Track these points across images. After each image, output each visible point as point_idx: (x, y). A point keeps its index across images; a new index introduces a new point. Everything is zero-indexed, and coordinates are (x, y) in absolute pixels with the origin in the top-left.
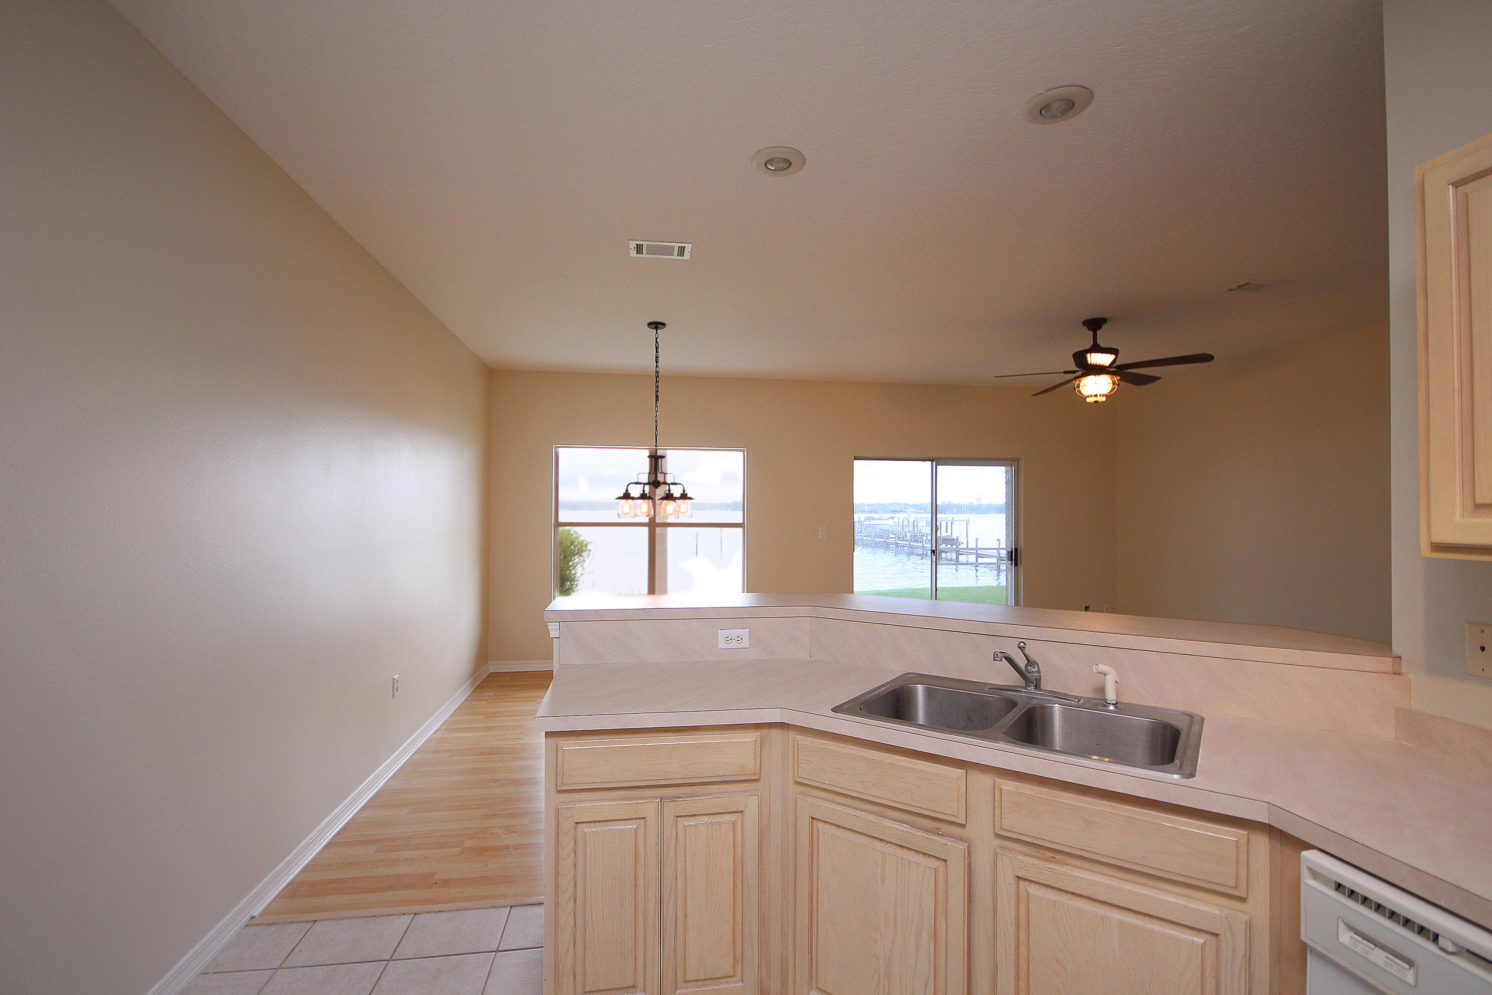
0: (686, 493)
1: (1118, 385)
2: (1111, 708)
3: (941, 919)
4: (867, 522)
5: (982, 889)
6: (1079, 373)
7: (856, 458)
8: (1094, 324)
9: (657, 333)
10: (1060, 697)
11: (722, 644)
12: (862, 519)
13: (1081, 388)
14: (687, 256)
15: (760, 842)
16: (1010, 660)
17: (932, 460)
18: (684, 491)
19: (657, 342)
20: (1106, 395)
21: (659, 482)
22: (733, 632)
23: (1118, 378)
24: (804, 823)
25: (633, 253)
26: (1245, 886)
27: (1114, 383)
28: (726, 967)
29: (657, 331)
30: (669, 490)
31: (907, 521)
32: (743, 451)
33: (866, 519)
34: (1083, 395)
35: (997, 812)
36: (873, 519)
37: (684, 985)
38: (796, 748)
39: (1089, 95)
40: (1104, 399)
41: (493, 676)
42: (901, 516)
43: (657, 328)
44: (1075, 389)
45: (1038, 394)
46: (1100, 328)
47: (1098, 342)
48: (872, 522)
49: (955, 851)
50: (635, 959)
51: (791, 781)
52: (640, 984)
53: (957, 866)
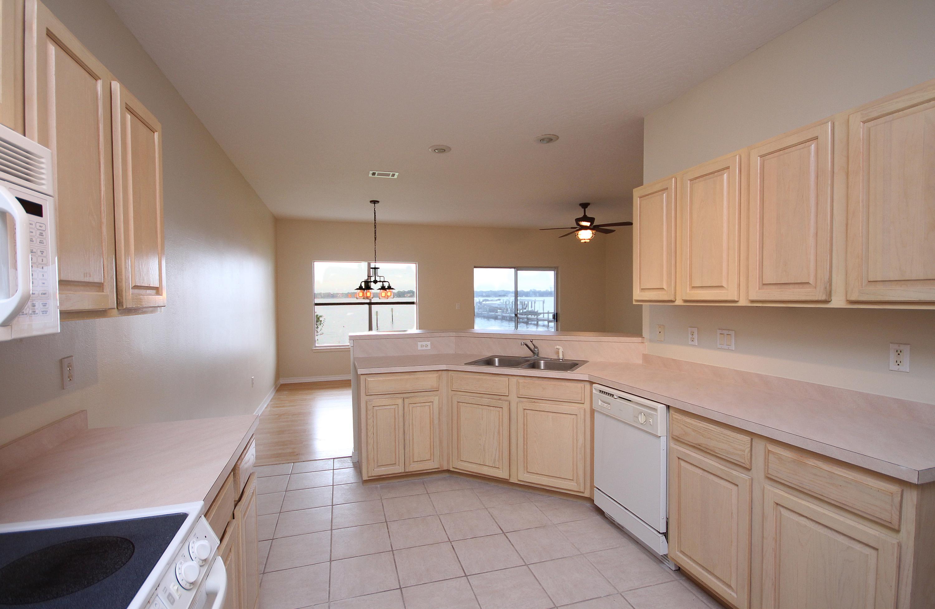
0: (390, 286)
1: (595, 234)
2: (561, 361)
3: (501, 428)
4: (484, 303)
5: (514, 416)
6: (578, 228)
7: (475, 267)
8: (585, 206)
9: (374, 206)
10: (543, 359)
11: (419, 348)
12: (481, 301)
13: (579, 236)
14: (396, 177)
15: (439, 413)
16: (526, 345)
17: (514, 268)
18: (389, 285)
19: (375, 210)
20: (589, 239)
21: (377, 281)
22: (424, 343)
23: (595, 231)
24: (455, 403)
25: (370, 175)
26: (583, 400)
27: (593, 234)
28: (428, 457)
29: (375, 205)
30: (383, 285)
31: (508, 302)
32: (416, 264)
33: (483, 301)
34: (579, 238)
35: (518, 390)
36: (488, 300)
37: (413, 463)
38: (452, 378)
39: (557, 138)
40: (589, 241)
41: (282, 385)
42: (505, 299)
43: (375, 203)
44: (576, 236)
45: (561, 237)
46: (587, 207)
47: (586, 214)
48: (487, 302)
49: (505, 405)
50: (396, 454)
51: (450, 390)
52: (397, 463)
53: (506, 409)
